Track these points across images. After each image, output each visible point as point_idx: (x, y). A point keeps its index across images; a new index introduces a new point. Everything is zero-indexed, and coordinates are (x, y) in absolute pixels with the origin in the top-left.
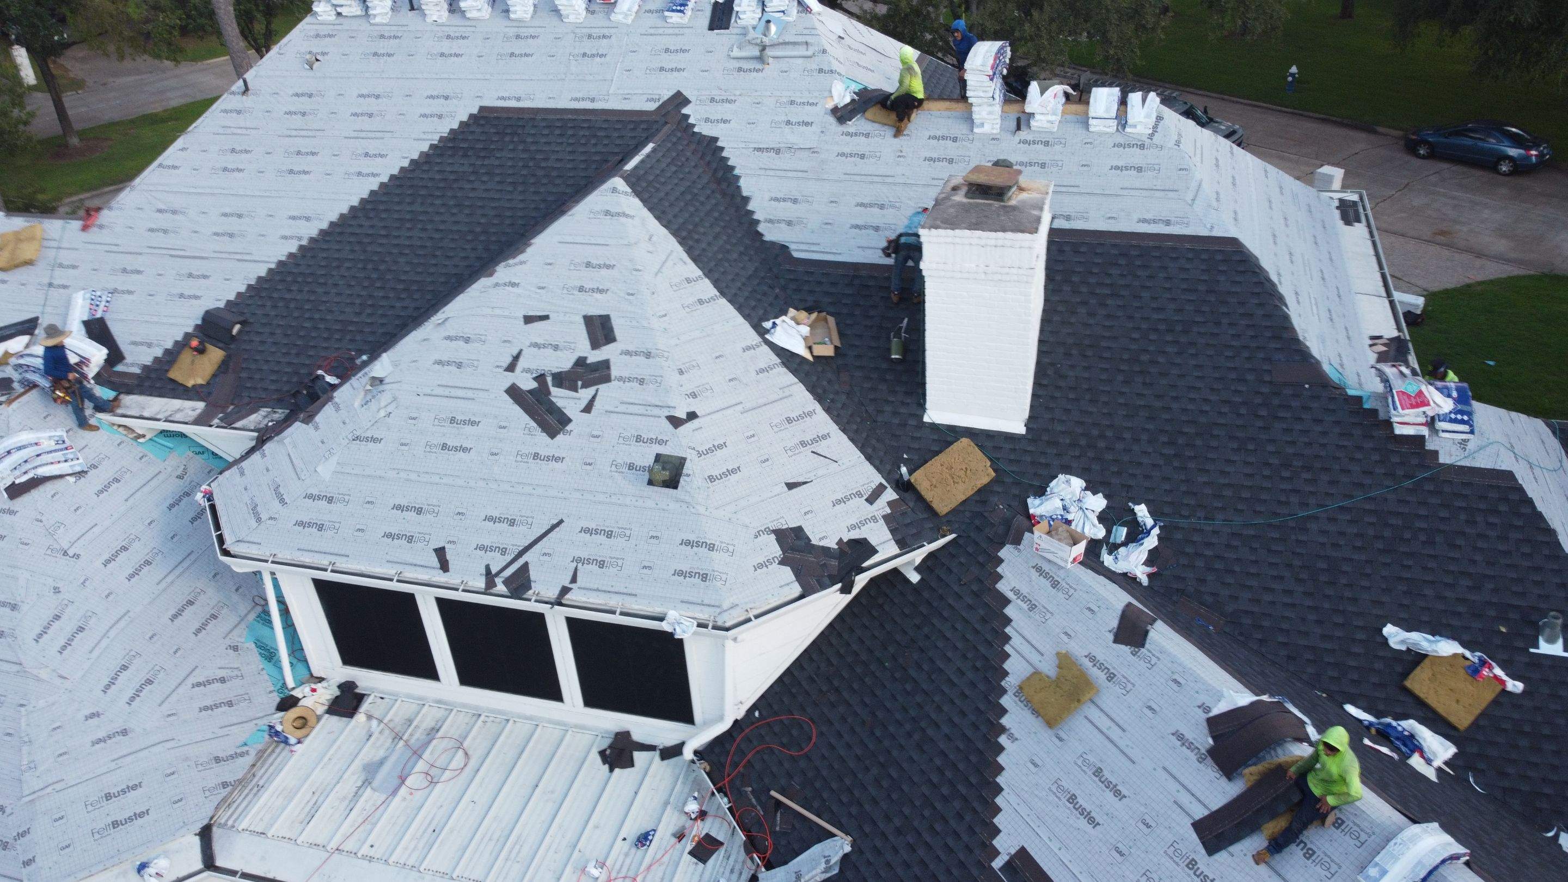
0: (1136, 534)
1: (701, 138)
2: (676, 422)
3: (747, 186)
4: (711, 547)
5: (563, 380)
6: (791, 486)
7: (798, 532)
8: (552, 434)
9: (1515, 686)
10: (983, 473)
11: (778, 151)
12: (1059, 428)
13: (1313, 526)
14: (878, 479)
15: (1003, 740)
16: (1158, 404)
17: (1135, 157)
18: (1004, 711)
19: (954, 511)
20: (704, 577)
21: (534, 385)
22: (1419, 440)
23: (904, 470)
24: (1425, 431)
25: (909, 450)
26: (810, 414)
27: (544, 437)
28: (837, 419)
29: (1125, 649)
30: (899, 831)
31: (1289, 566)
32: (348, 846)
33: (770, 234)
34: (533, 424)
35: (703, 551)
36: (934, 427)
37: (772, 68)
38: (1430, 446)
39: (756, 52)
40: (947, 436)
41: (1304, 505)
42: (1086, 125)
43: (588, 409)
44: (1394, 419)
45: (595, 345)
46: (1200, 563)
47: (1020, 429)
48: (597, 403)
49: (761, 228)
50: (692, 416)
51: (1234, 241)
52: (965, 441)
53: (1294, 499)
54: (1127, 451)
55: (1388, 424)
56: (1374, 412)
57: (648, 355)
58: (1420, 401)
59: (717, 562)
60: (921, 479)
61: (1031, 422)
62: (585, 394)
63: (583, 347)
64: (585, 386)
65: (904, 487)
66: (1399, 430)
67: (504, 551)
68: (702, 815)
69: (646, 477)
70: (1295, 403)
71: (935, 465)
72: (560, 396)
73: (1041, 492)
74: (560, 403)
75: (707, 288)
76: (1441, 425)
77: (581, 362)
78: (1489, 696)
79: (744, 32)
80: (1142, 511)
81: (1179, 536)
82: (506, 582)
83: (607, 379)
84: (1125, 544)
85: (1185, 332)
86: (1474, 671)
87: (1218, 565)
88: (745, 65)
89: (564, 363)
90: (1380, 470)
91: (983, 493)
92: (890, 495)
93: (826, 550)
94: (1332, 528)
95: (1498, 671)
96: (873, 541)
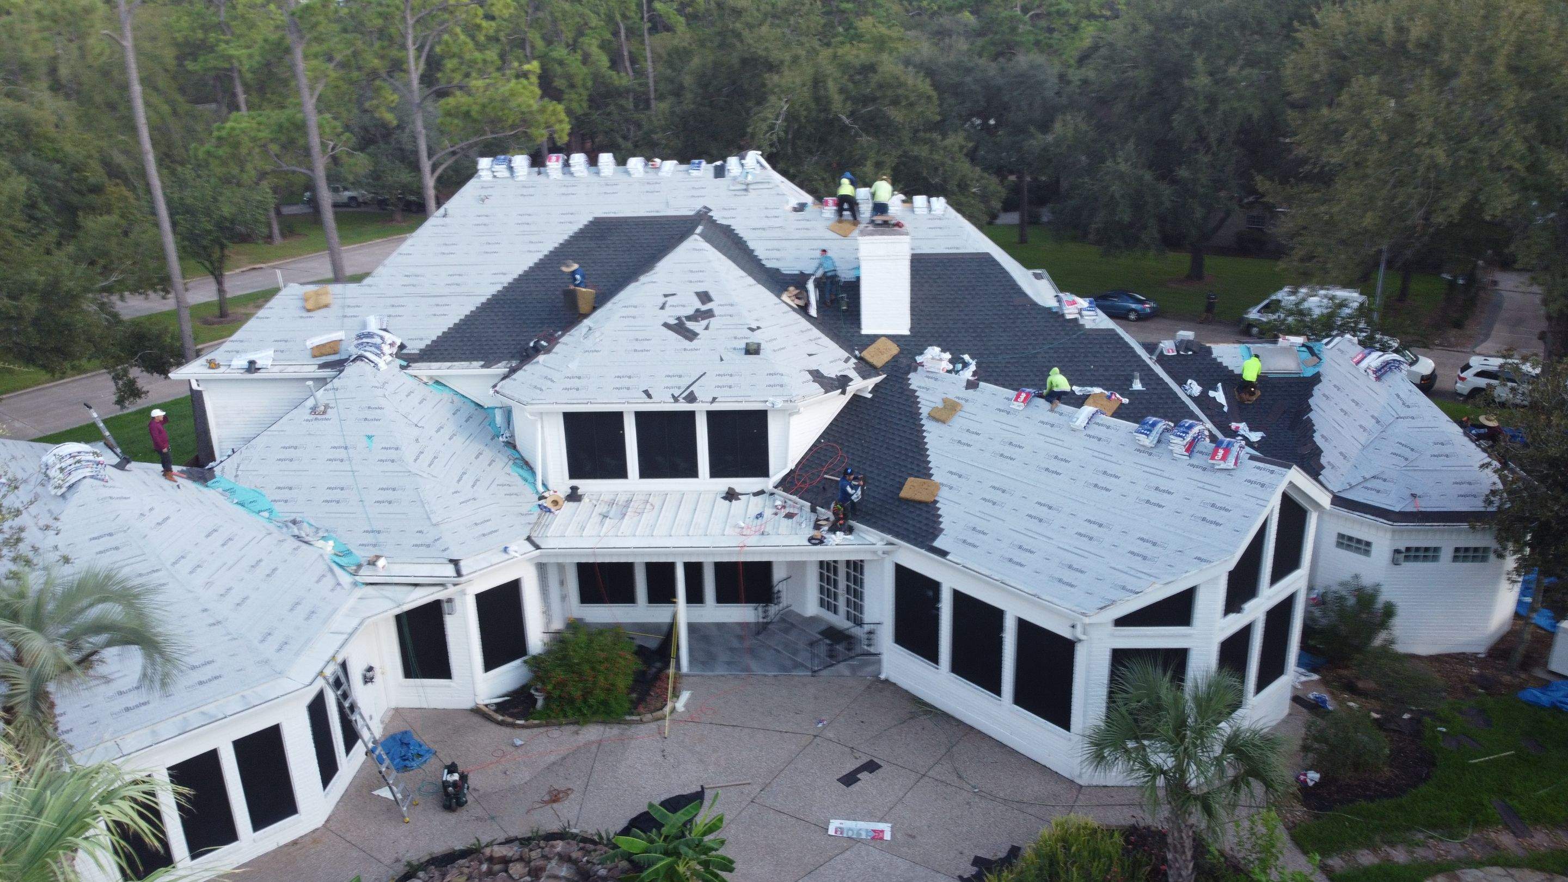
0: (965, 365)
1: (721, 226)
2: (752, 330)
3: (751, 245)
4: (782, 375)
5: (689, 318)
6: (810, 355)
7: (817, 371)
8: (691, 340)
9: (1125, 401)
10: (894, 350)
11: (764, 229)
12: (924, 330)
13: (1039, 356)
14: (846, 355)
15: (925, 434)
16: (967, 318)
17: (937, 223)
18: (923, 425)
19: (884, 366)
20: (782, 386)
21: (676, 322)
22: (1076, 320)
23: (857, 352)
24: (1078, 316)
25: (857, 345)
26: (811, 329)
27: (687, 342)
28: (823, 331)
29: (971, 391)
30: (885, 477)
31: (1032, 371)
32: (610, 534)
33: (769, 264)
34: (680, 337)
35: (778, 376)
36: (868, 336)
37: (752, 194)
38: (1081, 322)
39: (744, 187)
40: (874, 338)
41: (1034, 349)
42: (913, 211)
43: (707, 328)
44: (1066, 312)
45: (703, 303)
46: (995, 374)
47: (908, 333)
48: (711, 326)
49: (764, 262)
50: (759, 328)
51: (988, 254)
52: (883, 338)
53: (1030, 347)
54: (956, 336)
55: (1063, 315)
56: (1056, 313)
57: (732, 305)
58: (1074, 303)
59: (785, 380)
60: (866, 354)
61: (912, 329)
62: (704, 323)
63: (697, 304)
64: (703, 319)
65: (861, 359)
66: (1068, 317)
67: (679, 388)
68: (784, 507)
69: (744, 351)
70: (1025, 312)
71: (871, 349)
72: (690, 325)
73: (921, 353)
74: (691, 328)
75: (750, 280)
76: (1084, 313)
77: (697, 311)
78: (1116, 405)
79: (735, 179)
80: (966, 357)
81: (984, 365)
82: (684, 398)
83: (713, 316)
84: (962, 369)
85: (974, 290)
86: (1109, 398)
87: (1003, 374)
88: (738, 193)
89: (690, 311)
90: (1063, 333)
91: (895, 359)
92: (853, 360)
93: (831, 379)
94: (1047, 355)
95: (1118, 396)
96: (851, 376)
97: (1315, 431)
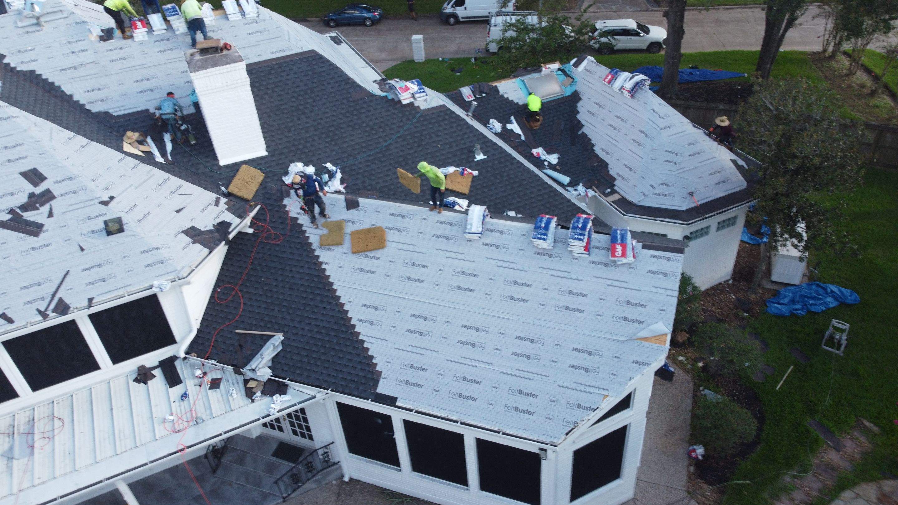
0: (332, 175)
1: (24, 74)
2: (105, 203)
3: (67, 89)
4: (158, 249)
5: (24, 208)
6: (178, 211)
7: (193, 228)
8: (36, 235)
9: (476, 173)
10: (259, 176)
11: (75, 68)
12: (280, 147)
13: (392, 147)
14: (214, 196)
15: (324, 266)
16: (315, 123)
17: (255, 27)
18: (318, 257)
19: (255, 196)
20: (162, 262)
21: (10, 216)
22: (412, 104)
23: (223, 188)
24: (412, 100)
25: (220, 180)
26: (168, 179)
27: (33, 238)
28: (181, 177)
29: (353, 211)
30: (300, 322)
31: (390, 164)
33: (95, 108)
34: (21, 235)
35: (155, 252)
36: (227, 166)
37: (47, 28)
38: (416, 104)
39: (35, 21)
40: (235, 168)
41: (386, 141)
42: (227, 18)
43: (51, 215)
44: (401, 98)
45: (35, 185)
46: (360, 176)
47: (265, 153)
48: (54, 211)
49: (88, 107)
50: (112, 198)
51: (313, 51)
52: (244, 166)
53: (381, 140)
54: (312, 146)
55: (399, 101)
56: (393, 99)
57: (71, 179)
58: (407, 89)
59: (164, 253)
60: (232, 188)
61: (268, 148)
62: (45, 209)
63: (29, 188)
64: (42, 204)
65: (228, 195)
66: (404, 102)
67: (43, 299)
68: (205, 374)
69: (104, 233)
70: (365, 106)
71: (236, 181)
72: (29, 216)
73: (287, 173)
74: (32, 219)
75: (81, 140)
76: (417, 96)
77: (32, 195)
78: (470, 180)
79: (19, 12)
80: (329, 165)
81: (347, 169)
82: (54, 311)
83: (53, 197)
84: (330, 180)
85: (312, 92)
86: (462, 173)
87: (366, 174)
88: (30, 29)
89: (23, 199)
90: (404, 119)
91: (263, 185)
92: (223, 200)
93: (209, 231)
94: (398, 145)
95: (469, 170)
96: (228, 220)
97: (593, 145)
